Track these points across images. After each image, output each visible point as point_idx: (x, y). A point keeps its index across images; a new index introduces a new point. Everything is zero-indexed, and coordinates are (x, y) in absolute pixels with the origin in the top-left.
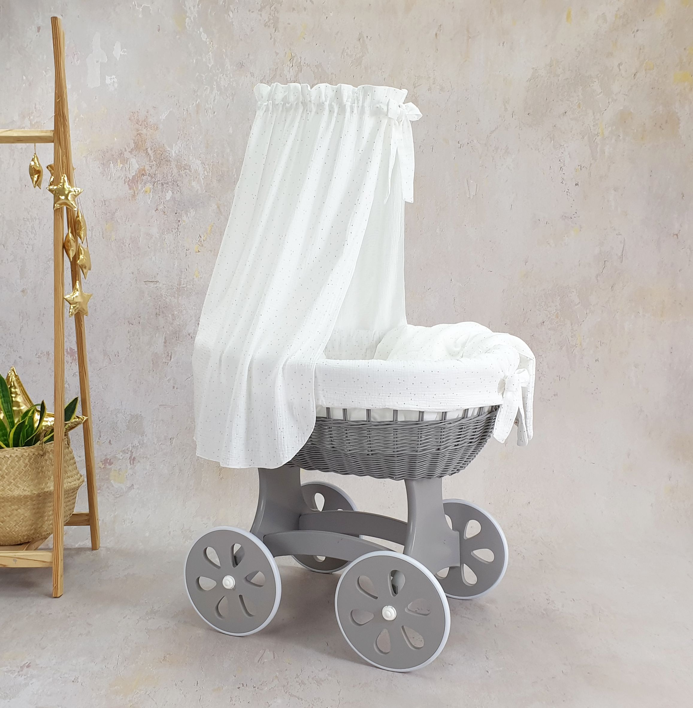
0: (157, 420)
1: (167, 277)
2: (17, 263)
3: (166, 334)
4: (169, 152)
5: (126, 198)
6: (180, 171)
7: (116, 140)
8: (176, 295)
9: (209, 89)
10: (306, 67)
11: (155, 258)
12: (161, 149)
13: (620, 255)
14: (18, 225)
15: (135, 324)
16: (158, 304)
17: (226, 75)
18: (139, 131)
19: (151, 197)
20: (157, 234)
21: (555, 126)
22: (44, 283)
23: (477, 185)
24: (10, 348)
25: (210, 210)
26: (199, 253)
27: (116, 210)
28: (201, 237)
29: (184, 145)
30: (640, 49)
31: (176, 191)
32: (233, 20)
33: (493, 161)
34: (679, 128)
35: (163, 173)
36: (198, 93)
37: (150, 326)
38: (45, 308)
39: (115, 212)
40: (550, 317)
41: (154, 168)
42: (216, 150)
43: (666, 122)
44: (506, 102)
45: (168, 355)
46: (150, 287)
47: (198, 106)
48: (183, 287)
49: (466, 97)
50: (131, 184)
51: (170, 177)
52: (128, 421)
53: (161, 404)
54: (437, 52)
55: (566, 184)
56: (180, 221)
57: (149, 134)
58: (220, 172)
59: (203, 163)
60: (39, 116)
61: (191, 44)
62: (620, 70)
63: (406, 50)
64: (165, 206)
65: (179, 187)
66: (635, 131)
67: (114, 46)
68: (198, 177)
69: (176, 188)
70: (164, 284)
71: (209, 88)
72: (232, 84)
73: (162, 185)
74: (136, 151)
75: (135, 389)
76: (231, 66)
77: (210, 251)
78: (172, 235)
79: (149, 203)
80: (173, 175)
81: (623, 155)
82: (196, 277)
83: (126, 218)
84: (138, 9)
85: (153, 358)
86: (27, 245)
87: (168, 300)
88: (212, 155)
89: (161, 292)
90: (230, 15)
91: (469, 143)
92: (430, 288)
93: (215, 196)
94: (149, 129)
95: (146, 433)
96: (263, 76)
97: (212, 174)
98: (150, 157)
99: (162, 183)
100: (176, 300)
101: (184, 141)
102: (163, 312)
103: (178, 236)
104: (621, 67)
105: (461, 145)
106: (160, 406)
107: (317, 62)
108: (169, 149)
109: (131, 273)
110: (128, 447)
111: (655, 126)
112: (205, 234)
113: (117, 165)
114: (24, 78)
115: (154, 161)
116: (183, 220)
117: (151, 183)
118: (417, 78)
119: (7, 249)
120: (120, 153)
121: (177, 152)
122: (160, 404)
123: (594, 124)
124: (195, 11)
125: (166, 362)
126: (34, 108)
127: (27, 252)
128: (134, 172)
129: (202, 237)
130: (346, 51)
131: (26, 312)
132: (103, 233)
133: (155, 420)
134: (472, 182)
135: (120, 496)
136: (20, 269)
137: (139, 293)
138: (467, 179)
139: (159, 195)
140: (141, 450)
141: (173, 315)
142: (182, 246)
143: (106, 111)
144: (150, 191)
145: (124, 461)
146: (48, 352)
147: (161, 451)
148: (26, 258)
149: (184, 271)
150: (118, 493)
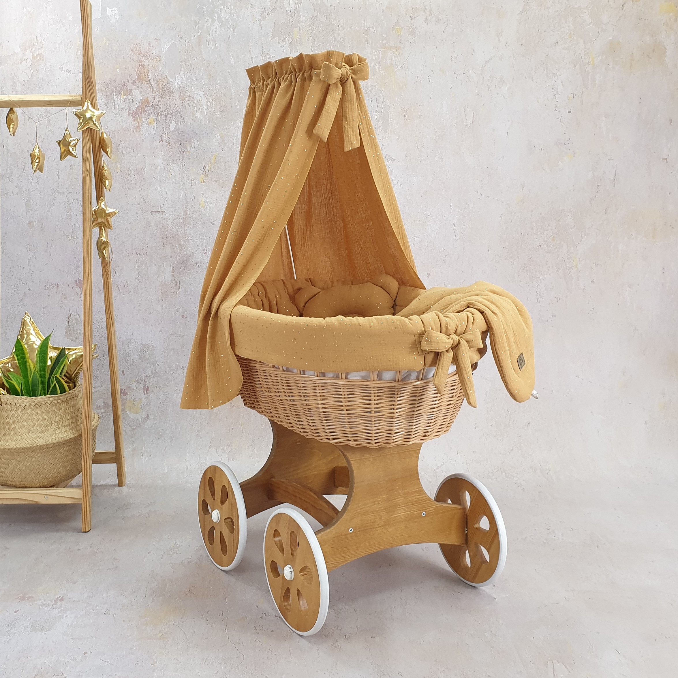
0: (168, 349)
1: (173, 207)
2: (23, 195)
3: (173, 263)
4: (172, 83)
5: (130, 129)
6: (183, 102)
7: (118, 71)
8: (183, 225)
9: (210, 21)
11: (161, 189)
12: (164, 81)
13: (612, 179)
14: (22, 157)
15: (143, 254)
16: (164, 234)
17: (226, 7)
18: (141, 62)
19: (156, 128)
20: (162, 165)
21: (547, 56)
22: (50, 214)
23: (474, 114)
24: (19, 281)
25: (214, 140)
26: (204, 183)
27: (121, 141)
29: (187, 76)
31: (180, 122)
34: (666, 57)
35: (166, 104)
36: (200, 26)
37: (158, 256)
38: (52, 240)
39: (120, 143)
40: (546, 241)
41: (157, 99)
42: (218, 81)
43: (654, 51)
44: (499, 34)
45: (176, 285)
46: (156, 217)
47: (199, 37)
48: (189, 217)
49: (461, 29)
50: (134, 116)
51: (173, 108)
52: (139, 351)
53: (171, 332)
55: (559, 111)
56: (185, 152)
57: (151, 65)
58: (223, 103)
59: (206, 94)
60: (41, 48)
62: (609, 1)
64: (169, 137)
65: (183, 118)
66: (624, 60)
68: (201, 108)
69: (180, 119)
70: (170, 215)
71: (210, 19)
72: (233, 15)
73: (166, 116)
74: (139, 83)
75: (145, 319)
77: (215, 181)
78: (177, 166)
79: (153, 134)
80: (176, 106)
81: (613, 84)
82: (202, 206)
83: (131, 149)
85: (162, 288)
86: (32, 177)
87: (174, 230)
88: (214, 86)
89: (168, 222)
91: (465, 73)
92: (430, 214)
93: (219, 127)
94: (151, 60)
95: (157, 363)
96: (264, 8)
97: (215, 105)
98: (153, 88)
99: (165, 114)
100: (183, 230)
101: (186, 72)
102: (170, 242)
103: (183, 166)
105: (457, 75)
106: (170, 335)
108: (171, 80)
109: (137, 204)
110: (141, 377)
111: (643, 55)
112: (210, 164)
113: (121, 97)
114: (25, 10)
115: (157, 92)
116: (188, 151)
117: (154, 114)
118: (414, 10)
119: (11, 182)
120: (123, 84)
121: (180, 83)
123: (585, 53)
125: (174, 292)
126: (35, 40)
127: (32, 184)
128: (138, 103)
129: (207, 167)
131: (33, 244)
133: (166, 349)
134: (469, 110)
135: (137, 427)
136: (25, 201)
137: (145, 223)
138: (464, 107)
139: (163, 126)
140: (154, 380)
141: (180, 244)
142: (187, 177)
143: (108, 42)
144: (154, 122)
145: (138, 391)
146: (56, 283)
147: (174, 380)
148: (32, 190)
149: (190, 201)
150: (134, 424)
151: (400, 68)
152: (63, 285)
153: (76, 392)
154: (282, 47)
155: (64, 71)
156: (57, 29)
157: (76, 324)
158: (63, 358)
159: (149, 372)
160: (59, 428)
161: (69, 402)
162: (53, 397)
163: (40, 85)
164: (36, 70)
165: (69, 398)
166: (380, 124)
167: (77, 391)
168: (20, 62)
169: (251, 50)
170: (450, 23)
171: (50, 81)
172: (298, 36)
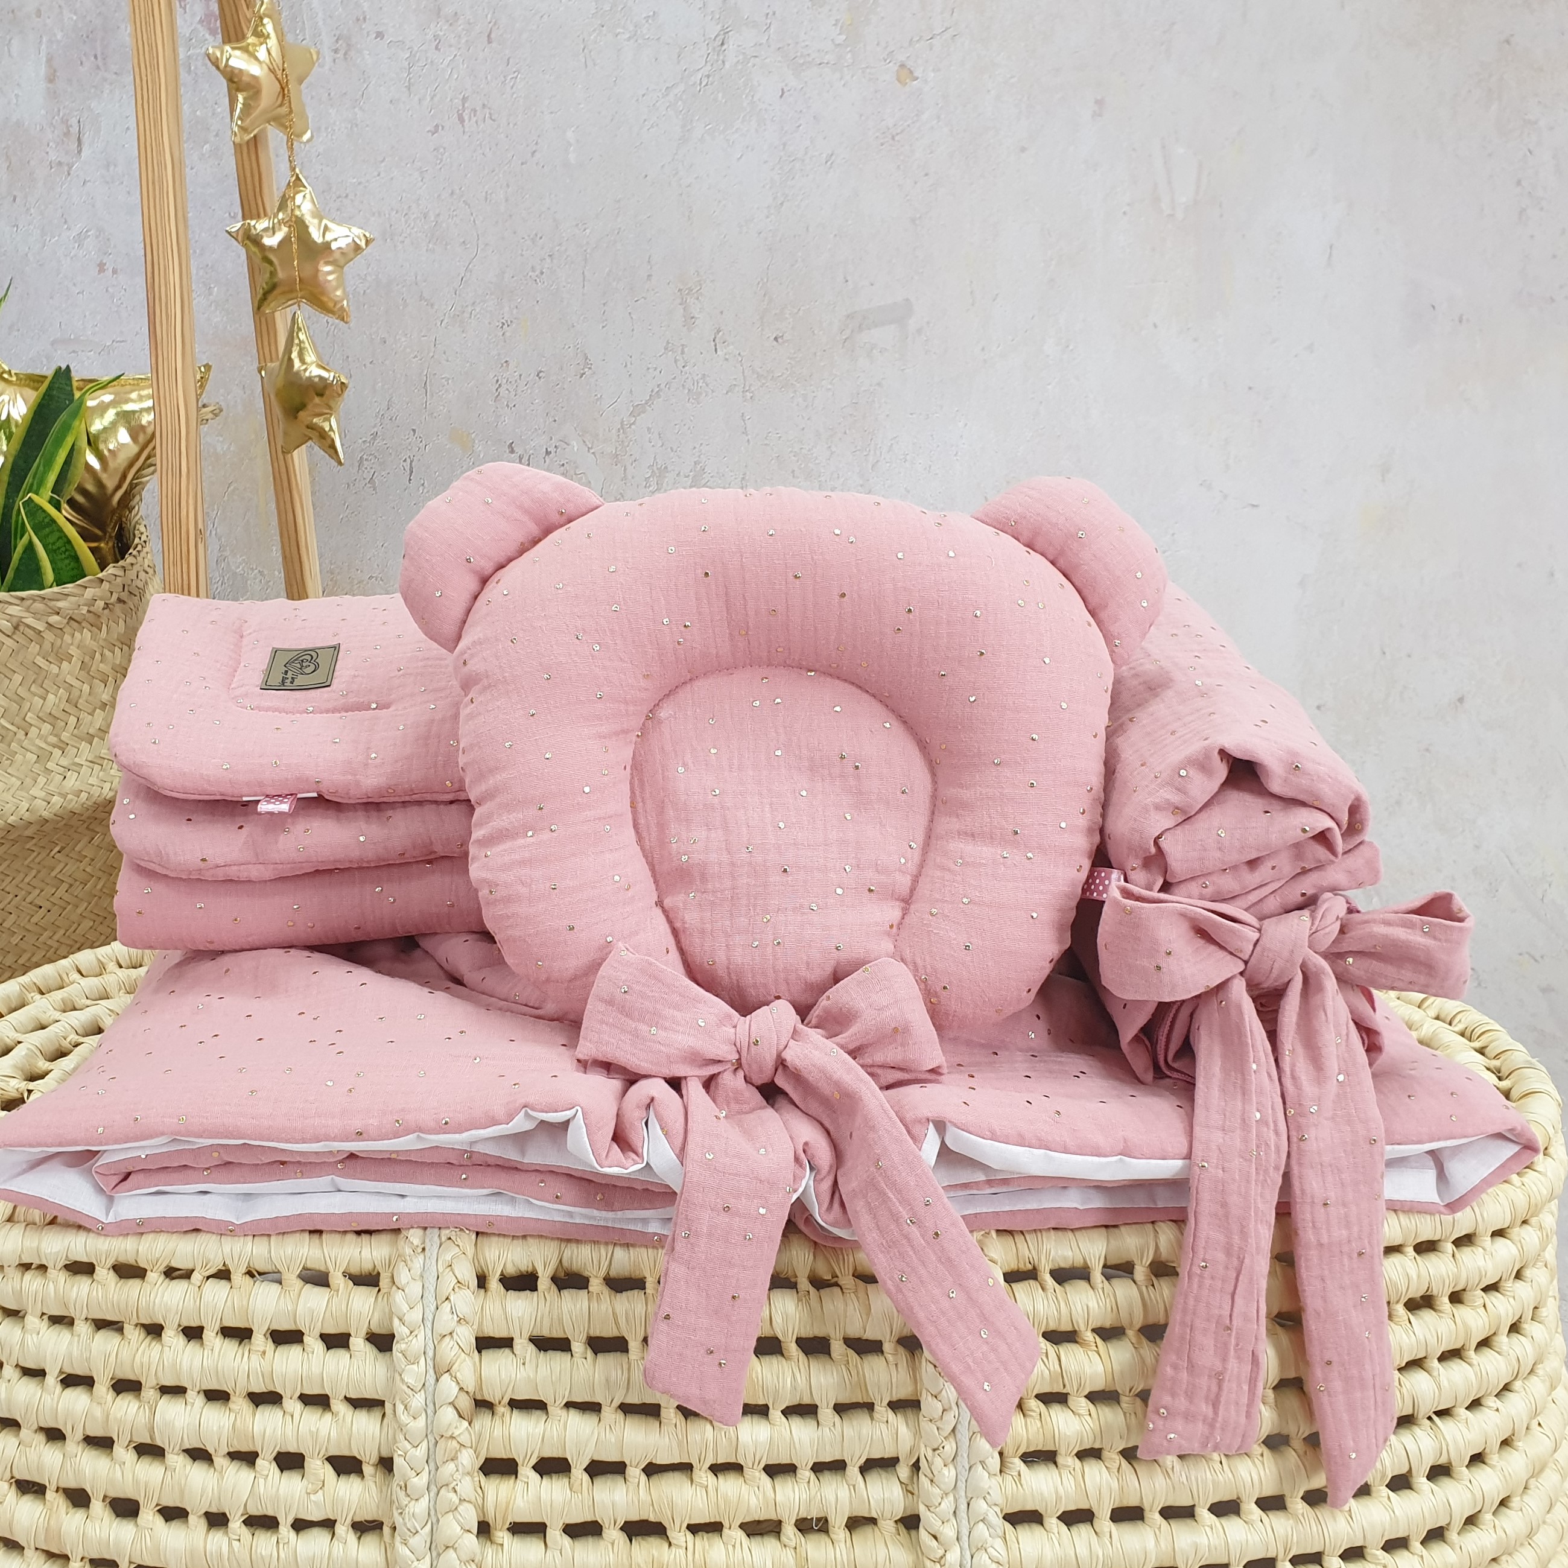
153: (132, 574)
158: (63, 417)
160: (63, 747)
161: (104, 620)
162: (23, 599)
165: (100, 604)
167: (136, 568)
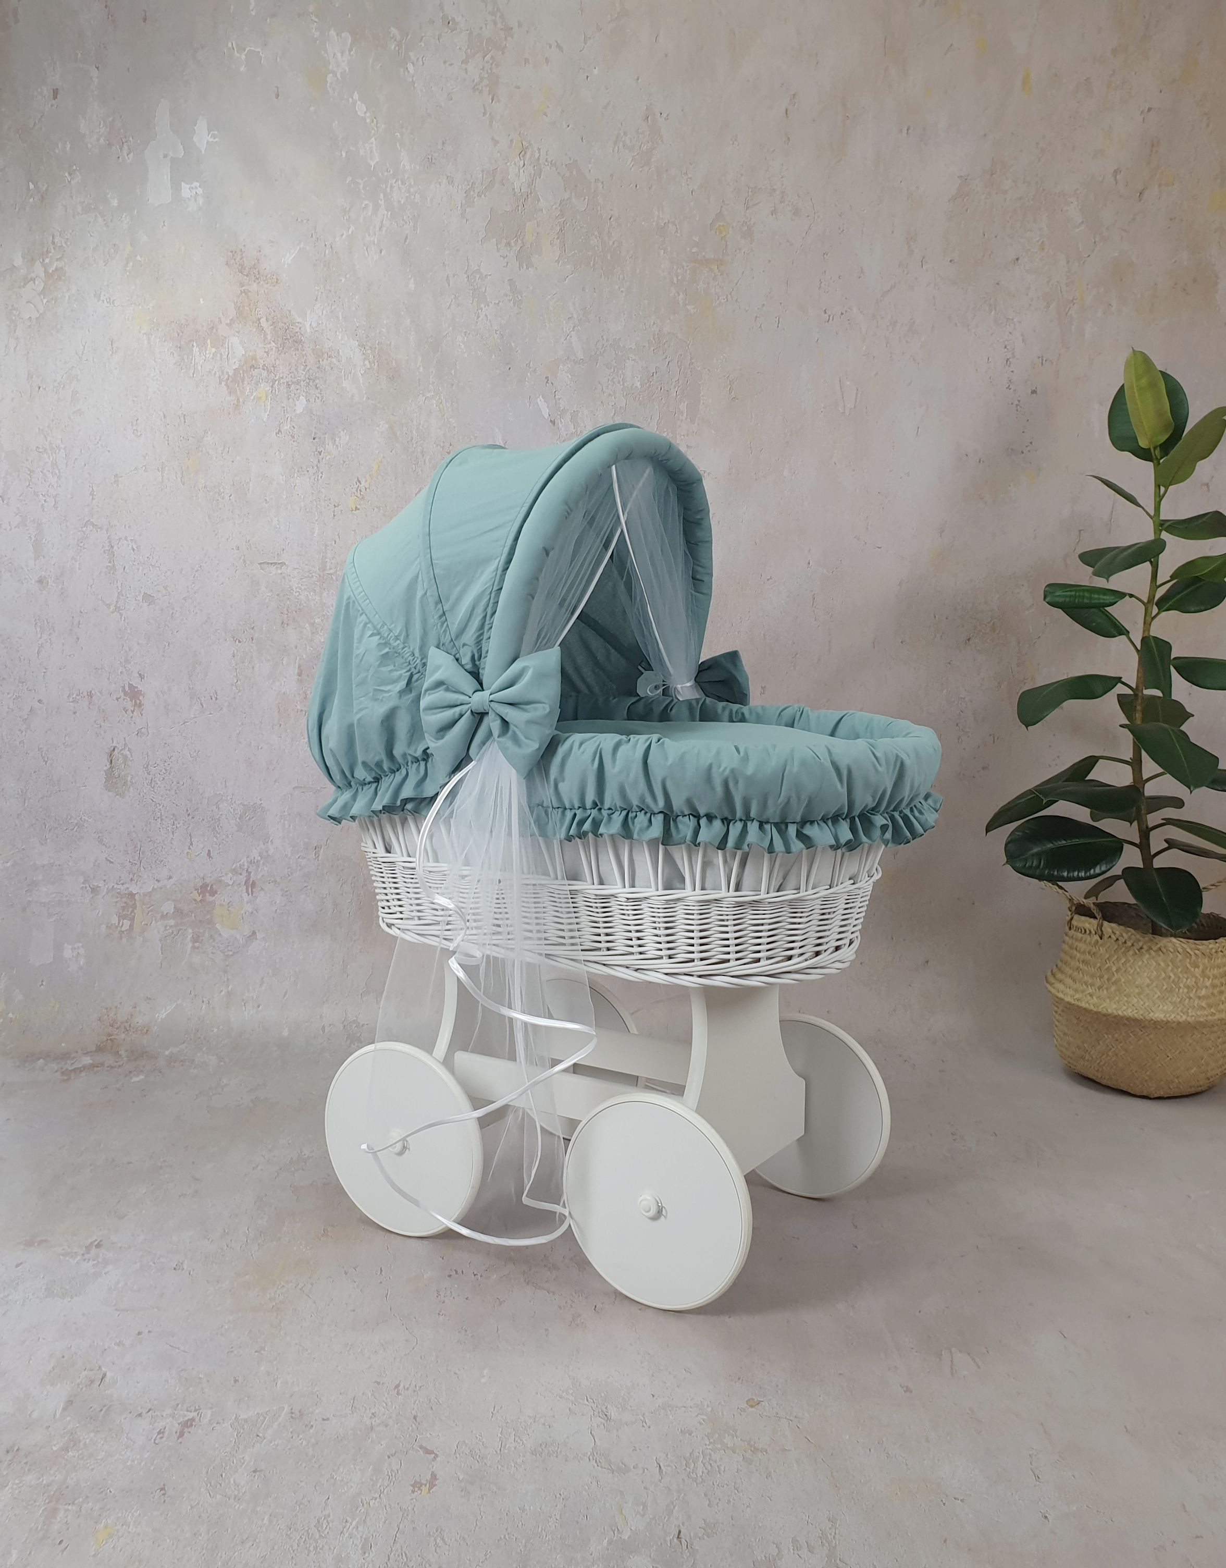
0: (290, 814)
1: (300, 555)
2: (28, 530)
3: (300, 659)
4: (300, 325)
5: (223, 410)
6: (321, 360)
7: (202, 302)
8: (317, 589)
9: (371, 208)
10: (549, 169)
11: (278, 520)
12: (285, 320)
13: (1106, 518)
14: (27, 460)
15: (245, 640)
16: (284, 604)
17: (402, 181)
18: (243, 286)
19: (269, 408)
20: (281, 477)
21: (998, 284)
22: (77, 566)
23: (857, 390)
24: (21, 685)
25: (376, 432)
26: (358, 511)
27: (206, 432)
28: (361, 484)
29: (327, 312)
30: (1153, 145)
31: (314, 398)
32: (414, 79)
33: (887, 346)
34: (1217, 292)
35: (290, 364)
36: (352, 215)
37: (272, 644)
38: (81, 612)
39: (203, 438)
40: (981, 630)
41: (273, 354)
42: (385, 322)
43: (1195, 281)
44: (912, 238)
45: (306, 698)
46: (270, 573)
47: (351, 239)
48: (329, 574)
49: (839, 229)
50: (231, 385)
51: (301, 371)
52: (239, 816)
53: (296, 785)
54: (788, 144)
55: (1015, 390)
56: (322, 453)
57: (263, 292)
58: (394, 362)
59: (361, 346)
60: (61, 258)
61: (336, 122)
62: (1116, 183)
63: (731, 139)
64: (294, 425)
65: (319, 391)
66: (1139, 296)
67: (195, 126)
68: (353, 371)
69: (313, 392)
70: (295, 569)
71: (371, 204)
72: (413, 197)
73: (289, 385)
74: (239, 324)
75: (249, 759)
76: (410, 165)
77: (377, 508)
78: (308, 480)
79: (265, 419)
80: (308, 368)
81: (1118, 340)
83: (224, 446)
84: (238, 55)
85: (279, 703)
86: (44, 496)
87: (302, 597)
88: (378, 331)
89: (290, 583)
90: (409, 69)
91: (844, 312)
92: (771, 578)
93: (386, 408)
94: (261, 282)
95: (271, 839)
96: (471, 184)
97: (378, 365)
98: (265, 335)
99: (287, 382)
100: (318, 598)
101: (326, 304)
102: (294, 619)
103: (318, 480)
104: (1118, 177)
105: (829, 316)
106: (294, 788)
107: (570, 158)
108: (299, 320)
109: (234, 548)
110: (241, 863)
111: (1174, 288)
112: (368, 475)
113: (206, 350)
114: (32, 186)
115: (272, 342)
116: (328, 452)
117: (267, 382)
118: (751, 191)
119: (8, 504)
120: (210, 327)
121: (314, 326)
122: (293, 786)
123: (1069, 280)
124: (343, 61)
125: (302, 710)
126: (50, 242)
127: (46, 510)
128: (237, 362)
129: (363, 483)
130: (623, 139)
131: (47, 620)
132: (182, 474)
133: (286, 813)
134: (848, 383)
135: (234, 953)
136: (32, 541)
137: (250, 584)
138: (840, 378)
139: (283, 405)
140: (265, 868)
141: (312, 624)
142: (326, 499)
143: (183, 248)
144: (266, 396)
145: (236, 888)
146: (89, 691)
147: (300, 870)
148: (43, 521)
149: (331, 545)
150: (229, 948)
151: (723, 301)
152: (100, 694)
154: (504, 258)
155: (103, 301)
156: (89, 222)
157: (123, 766)
159: (255, 854)
163: (59, 326)
164: (53, 299)
166: (683, 406)
168: (22, 284)
169: (446, 263)
170: (819, 217)
171: (78, 319)
172: (534, 238)
